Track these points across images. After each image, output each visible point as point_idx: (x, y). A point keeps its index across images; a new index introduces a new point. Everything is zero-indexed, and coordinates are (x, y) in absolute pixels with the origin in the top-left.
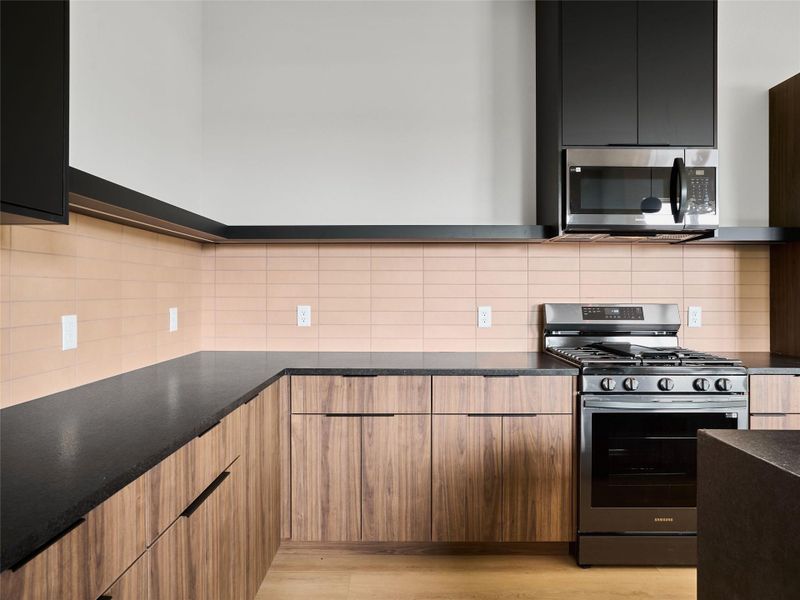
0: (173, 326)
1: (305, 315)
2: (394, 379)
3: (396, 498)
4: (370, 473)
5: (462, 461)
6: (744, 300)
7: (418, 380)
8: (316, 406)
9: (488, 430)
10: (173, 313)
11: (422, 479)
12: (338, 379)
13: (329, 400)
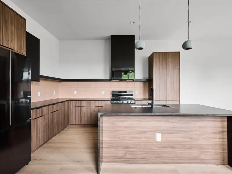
0: (54, 94)
1: (75, 92)
2: (85, 101)
3: (85, 118)
4: (82, 115)
5: (95, 113)
6: (144, 90)
7: (88, 101)
8: (74, 105)
9: (98, 109)
10: (54, 92)
11: (89, 116)
12: (77, 101)
13: (76, 104)
